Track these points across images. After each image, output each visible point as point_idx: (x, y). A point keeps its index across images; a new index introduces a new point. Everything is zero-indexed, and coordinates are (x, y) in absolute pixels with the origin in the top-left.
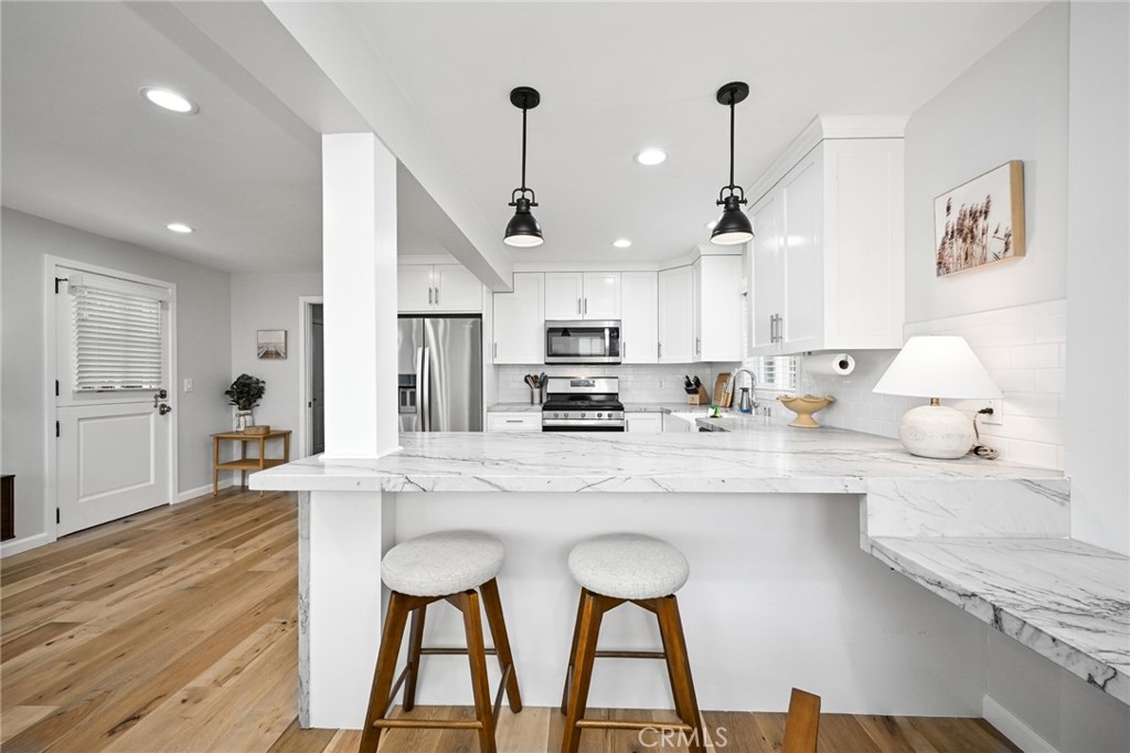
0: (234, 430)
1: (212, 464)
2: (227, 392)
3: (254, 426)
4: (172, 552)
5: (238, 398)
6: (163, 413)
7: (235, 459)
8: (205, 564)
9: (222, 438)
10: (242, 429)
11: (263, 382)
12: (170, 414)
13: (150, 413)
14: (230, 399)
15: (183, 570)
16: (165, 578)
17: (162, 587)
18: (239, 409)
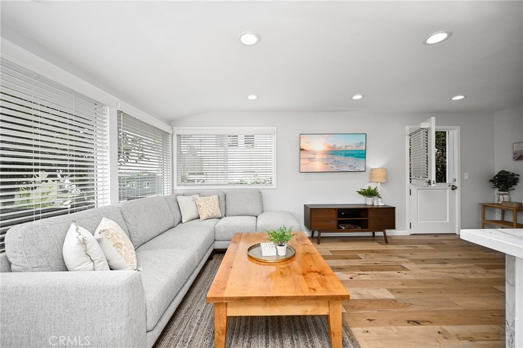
0: (496, 202)
1: (481, 219)
2: (491, 181)
3: (510, 202)
4: (452, 258)
5: (498, 184)
6: (453, 189)
7: (496, 219)
8: (467, 271)
9: (486, 206)
10: (500, 203)
11: (518, 175)
12: (457, 190)
13: (446, 189)
14: (492, 184)
15: (455, 268)
16: (445, 269)
17: (443, 272)
18: (499, 190)
